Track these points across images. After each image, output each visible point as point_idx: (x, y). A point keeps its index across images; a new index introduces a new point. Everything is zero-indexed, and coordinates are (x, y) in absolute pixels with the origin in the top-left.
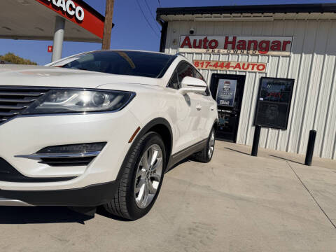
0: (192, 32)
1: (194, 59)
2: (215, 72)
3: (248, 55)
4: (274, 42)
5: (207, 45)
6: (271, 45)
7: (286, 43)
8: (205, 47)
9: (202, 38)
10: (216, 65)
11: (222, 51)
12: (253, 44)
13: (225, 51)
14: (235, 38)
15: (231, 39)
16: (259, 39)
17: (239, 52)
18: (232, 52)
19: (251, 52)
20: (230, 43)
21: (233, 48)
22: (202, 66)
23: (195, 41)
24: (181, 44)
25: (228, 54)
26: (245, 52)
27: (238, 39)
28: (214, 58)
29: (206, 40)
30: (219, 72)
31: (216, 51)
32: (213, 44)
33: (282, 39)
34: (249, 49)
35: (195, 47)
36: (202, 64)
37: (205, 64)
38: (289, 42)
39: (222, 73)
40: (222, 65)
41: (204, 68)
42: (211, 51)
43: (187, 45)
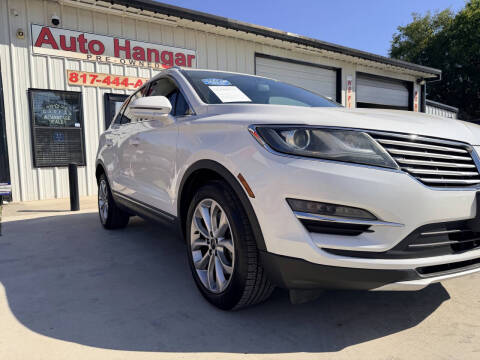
0: (56, 22)
1: (67, 68)
2: (108, 92)
3: (149, 68)
4: (178, 55)
5: (86, 47)
6: (175, 58)
7: (191, 57)
8: (83, 51)
9: (76, 35)
10: (107, 81)
11: (113, 59)
12: (153, 54)
13: (118, 60)
14: (128, 43)
15: (122, 43)
16: (161, 49)
17: (137, 63)
18: (127, 61)
19: (153, 65)
20: (122, 48)
21: (128, 57)
22: (85, 81)
23: (62, 38)
24: (35, 41)
25: (123, 65)
26: (146, 64)
27: (133, 44)
28: (102, 70)
29: (82, 39)
30: (114, 92)
31: (103, 58)
32: (96, 47)
33: (186, 52)
34: (150, 60)
35: (65, 48)
36: (84, 76)
37: (89, 79)
38: (193, 57)
39: (118, 92)
40: (116, 81)
41: (88, 83)
42: (94, 57)
43: (47, 42)
